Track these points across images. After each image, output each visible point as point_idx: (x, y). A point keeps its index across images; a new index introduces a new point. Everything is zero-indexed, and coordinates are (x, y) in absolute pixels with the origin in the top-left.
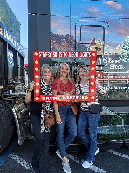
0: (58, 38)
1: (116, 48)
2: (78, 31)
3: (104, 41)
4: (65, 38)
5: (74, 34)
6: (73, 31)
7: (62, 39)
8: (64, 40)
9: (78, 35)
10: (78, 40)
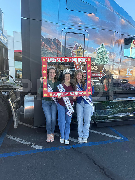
1: (93, 53)
2: (64, 37)
3: (84, 46)
5: (61, 39)
6: (60, 36)
7: (51, 42)
8: (53, 43)
9: (64, 40)
10: (64, 44)
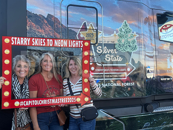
0: (38, 19)
1: (112, 35)
2: (64, 12)
3: (97, 26)
4: (46, 19)
6: (58, 11)
7: (43, 20)
8: (46, 22)
9: (64, 17)
10: (64, 23)
